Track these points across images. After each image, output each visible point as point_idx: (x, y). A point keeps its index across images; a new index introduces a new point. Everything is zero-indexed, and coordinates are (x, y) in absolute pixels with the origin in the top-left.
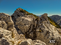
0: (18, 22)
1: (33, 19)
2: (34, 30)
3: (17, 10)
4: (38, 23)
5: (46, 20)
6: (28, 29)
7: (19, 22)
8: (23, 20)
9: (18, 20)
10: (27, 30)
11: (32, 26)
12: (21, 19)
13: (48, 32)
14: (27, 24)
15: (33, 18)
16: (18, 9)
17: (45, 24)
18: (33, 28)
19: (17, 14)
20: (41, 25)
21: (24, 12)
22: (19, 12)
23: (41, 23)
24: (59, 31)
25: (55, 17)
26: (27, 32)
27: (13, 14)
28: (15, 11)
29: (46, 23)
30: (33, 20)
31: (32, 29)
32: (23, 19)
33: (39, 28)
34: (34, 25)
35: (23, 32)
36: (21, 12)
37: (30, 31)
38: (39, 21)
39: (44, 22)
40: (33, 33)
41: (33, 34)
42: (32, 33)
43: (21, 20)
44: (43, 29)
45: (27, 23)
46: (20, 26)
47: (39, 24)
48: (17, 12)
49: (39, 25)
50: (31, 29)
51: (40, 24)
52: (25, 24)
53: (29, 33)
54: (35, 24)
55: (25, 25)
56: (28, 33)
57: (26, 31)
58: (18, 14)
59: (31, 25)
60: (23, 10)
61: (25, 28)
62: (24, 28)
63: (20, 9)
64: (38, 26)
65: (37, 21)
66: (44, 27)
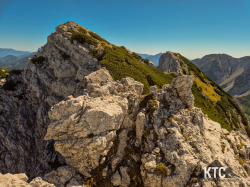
0: (57, 128)
1: (130, 101)
2: (135, 157)
3: (59, 30)
4: (150, 122)
5: (187, 107)
6: (105, 152)
7: (61, 128)
8: (80, 115)
9: (58, 117)
10: (101, 157)
11: (124, 134)
12: (70, 109)
13: (196, 170)
14: (98, 132)
15: (128, 98)
16: (65, 28)
17: (182, 131)
18: (128, 142)
19: (60, 52)
20: (166, 135)
21: (90, 43)
22: (68, 43)
23: (167, 124)
24: (238, 147)
25: (215, 62)
26: (101, 167)
27: (44, 48)
28: (52, 37)
29: (186, 122)
30: (131, 107)
31: (126, 149)
32: (82, 111)
33: (157, 150)
34: (134, 127)
35: (81, 170)
36: (75, 42)
37: (115, 162)
38: (156, 113)
39: (178, 116)
40: (129, 173)
41: (128, 177)
42: (124, 170)
43: (72, 117)
44: (175, 159)
45: (103, 128)
46: (67, 146)
47: (156, 127)
48: (58, 42)
49: (156, 136)
50: (119, 151)
51: (162, 130)
52: (91, 136)
53: (110, 175)
54: (138, 127)
55: (89, 140)
56: (104, 174)
57: (97, 164)
58: (63, 50)
59: (118, 132)
60: (84, 31)
61: (91, 152)
62: (86, 154)
63: (73, 25)
64: (152, 136)
65: (147, 112)
66: (178, 146)
